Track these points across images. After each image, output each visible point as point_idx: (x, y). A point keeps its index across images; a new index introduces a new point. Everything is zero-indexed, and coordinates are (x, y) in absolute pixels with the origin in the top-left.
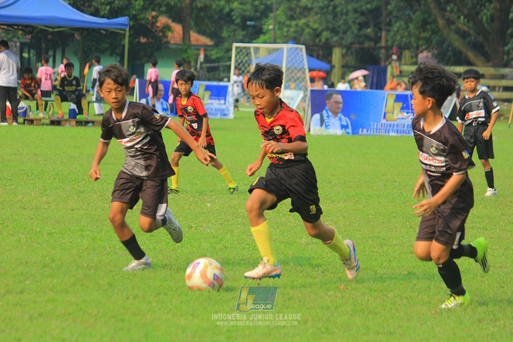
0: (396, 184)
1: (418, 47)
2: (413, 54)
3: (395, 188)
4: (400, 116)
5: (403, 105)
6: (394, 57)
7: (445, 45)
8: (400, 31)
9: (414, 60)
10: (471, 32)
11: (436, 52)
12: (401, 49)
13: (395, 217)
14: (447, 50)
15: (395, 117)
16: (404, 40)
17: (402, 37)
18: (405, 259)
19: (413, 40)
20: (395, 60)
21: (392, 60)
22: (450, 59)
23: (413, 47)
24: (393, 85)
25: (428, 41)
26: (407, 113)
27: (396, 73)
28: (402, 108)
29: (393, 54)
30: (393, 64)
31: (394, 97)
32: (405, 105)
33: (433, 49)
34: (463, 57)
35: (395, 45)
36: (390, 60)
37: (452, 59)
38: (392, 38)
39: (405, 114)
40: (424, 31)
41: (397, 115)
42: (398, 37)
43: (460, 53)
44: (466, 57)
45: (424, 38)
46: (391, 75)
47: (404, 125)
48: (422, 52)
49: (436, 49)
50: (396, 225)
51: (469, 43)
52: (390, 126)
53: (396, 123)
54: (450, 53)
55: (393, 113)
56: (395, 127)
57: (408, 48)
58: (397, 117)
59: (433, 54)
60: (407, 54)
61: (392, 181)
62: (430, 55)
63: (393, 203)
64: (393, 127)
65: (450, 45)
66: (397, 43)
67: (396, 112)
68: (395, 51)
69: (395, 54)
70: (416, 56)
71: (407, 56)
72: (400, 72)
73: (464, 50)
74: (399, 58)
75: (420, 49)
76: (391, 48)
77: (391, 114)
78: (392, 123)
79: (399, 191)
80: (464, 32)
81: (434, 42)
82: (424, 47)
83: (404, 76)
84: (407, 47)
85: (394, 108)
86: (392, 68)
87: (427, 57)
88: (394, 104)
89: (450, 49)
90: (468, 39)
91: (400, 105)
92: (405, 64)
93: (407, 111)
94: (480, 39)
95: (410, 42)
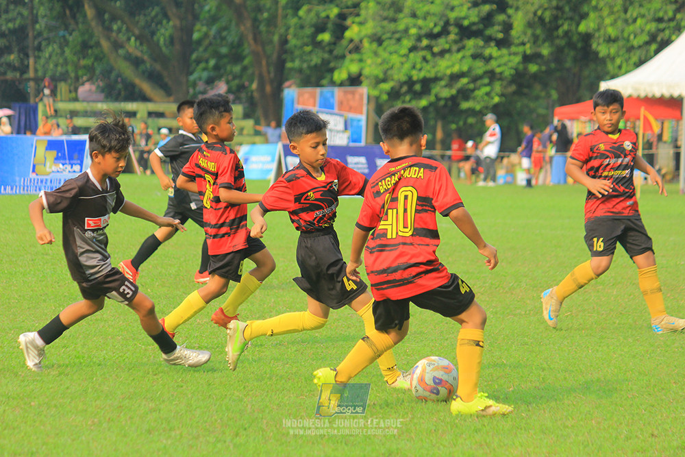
0: (48, 257)
1: (77, 78)
2: (72, 88)
3: (47, 263)
4: (54, 168)
5: (58, 154)
6: (47, 91)
7: (113, 76)
8: (54, 58)
9: (73, 95)
10: (146, 57)
11: (101, 84)
12: (55, 80)
13: (45, 301)
14: (116, 82)
15: (48, 170)
16: (59, 68)
17: (56, 65)
18: (55, 356)
19: (70, 68)
20: (47, 96)
21: (44, 95)
22: (119, 93)
23: (71, 78)
24: (46, 129)
25: (90, 70)
26: (63, 165)
27: (50, 112)
28: (57, 159)
29: (45, 87)
30: (46, 100)
31: (45, 144)
32: (60, 154)
33: (97, 80)
34: (137, 90)
35: (47, 75)
36: (41, 94)
37: (123, 93)
38: (43, 66)
39: (61, 166)
40: (84, 58)
41: (50, 167)
42: (51, 66)
43: (133, 86)
44: (141, 91)
45: (84, 67)
46: (43, 115)
47: (60, 180)
48: (83, 84)
49: (101, 80)
50: (45, 311)
51: (143, 72)
52: (42, 181)
53: (49, 178)
54: (120, 86)
55: (45, 165)
56: (49, 183)
57: (65, 80)
58: (50, 170)
59: (98, 87)
60: (63, 87)
61: (43, 254)
62: (94, 88)
63: (43, 283)
64: (46, 183)
65: (119, 75)
66: (49, 74)
67: (48, 164)
68: (47, 84)
69: (48, 87)
70: (76, 90)
71: (63, 90)
72: (56, 111)
73: (137, 81)
74: (54, 93)
75: (81, 81)
76: (42, 79)
77: (42, 167)
78: (44, 178)
79: (52, 267)
80: (137, 58)
81: (98, 72)
82: (85, 78)
83: (61, 116)
84: (64, 77)
85: (45, 158)
86: (45, 106)
87: (90, 91)
88: (45, 153)
89: (119, 79)
90: (142, 67)
91: (54, 153)
92: (61, 101)
93: (63, 162)
94: (158, 67)
95: (67, 71)
